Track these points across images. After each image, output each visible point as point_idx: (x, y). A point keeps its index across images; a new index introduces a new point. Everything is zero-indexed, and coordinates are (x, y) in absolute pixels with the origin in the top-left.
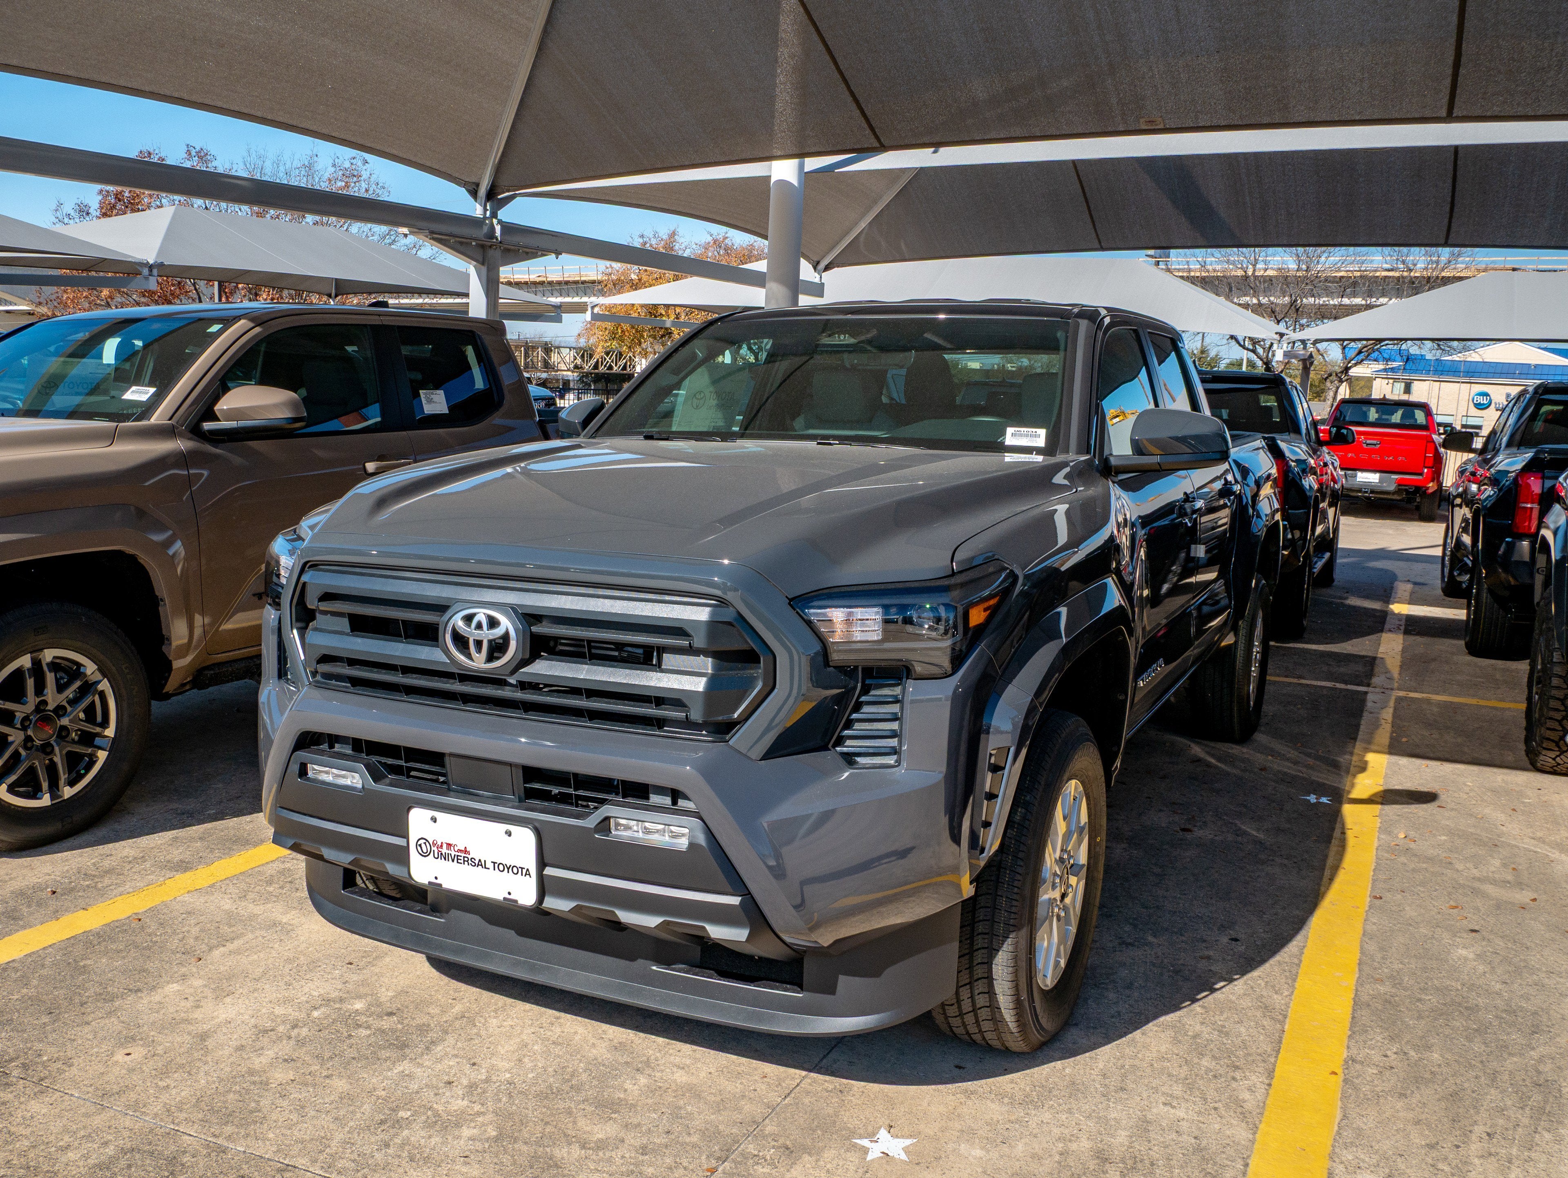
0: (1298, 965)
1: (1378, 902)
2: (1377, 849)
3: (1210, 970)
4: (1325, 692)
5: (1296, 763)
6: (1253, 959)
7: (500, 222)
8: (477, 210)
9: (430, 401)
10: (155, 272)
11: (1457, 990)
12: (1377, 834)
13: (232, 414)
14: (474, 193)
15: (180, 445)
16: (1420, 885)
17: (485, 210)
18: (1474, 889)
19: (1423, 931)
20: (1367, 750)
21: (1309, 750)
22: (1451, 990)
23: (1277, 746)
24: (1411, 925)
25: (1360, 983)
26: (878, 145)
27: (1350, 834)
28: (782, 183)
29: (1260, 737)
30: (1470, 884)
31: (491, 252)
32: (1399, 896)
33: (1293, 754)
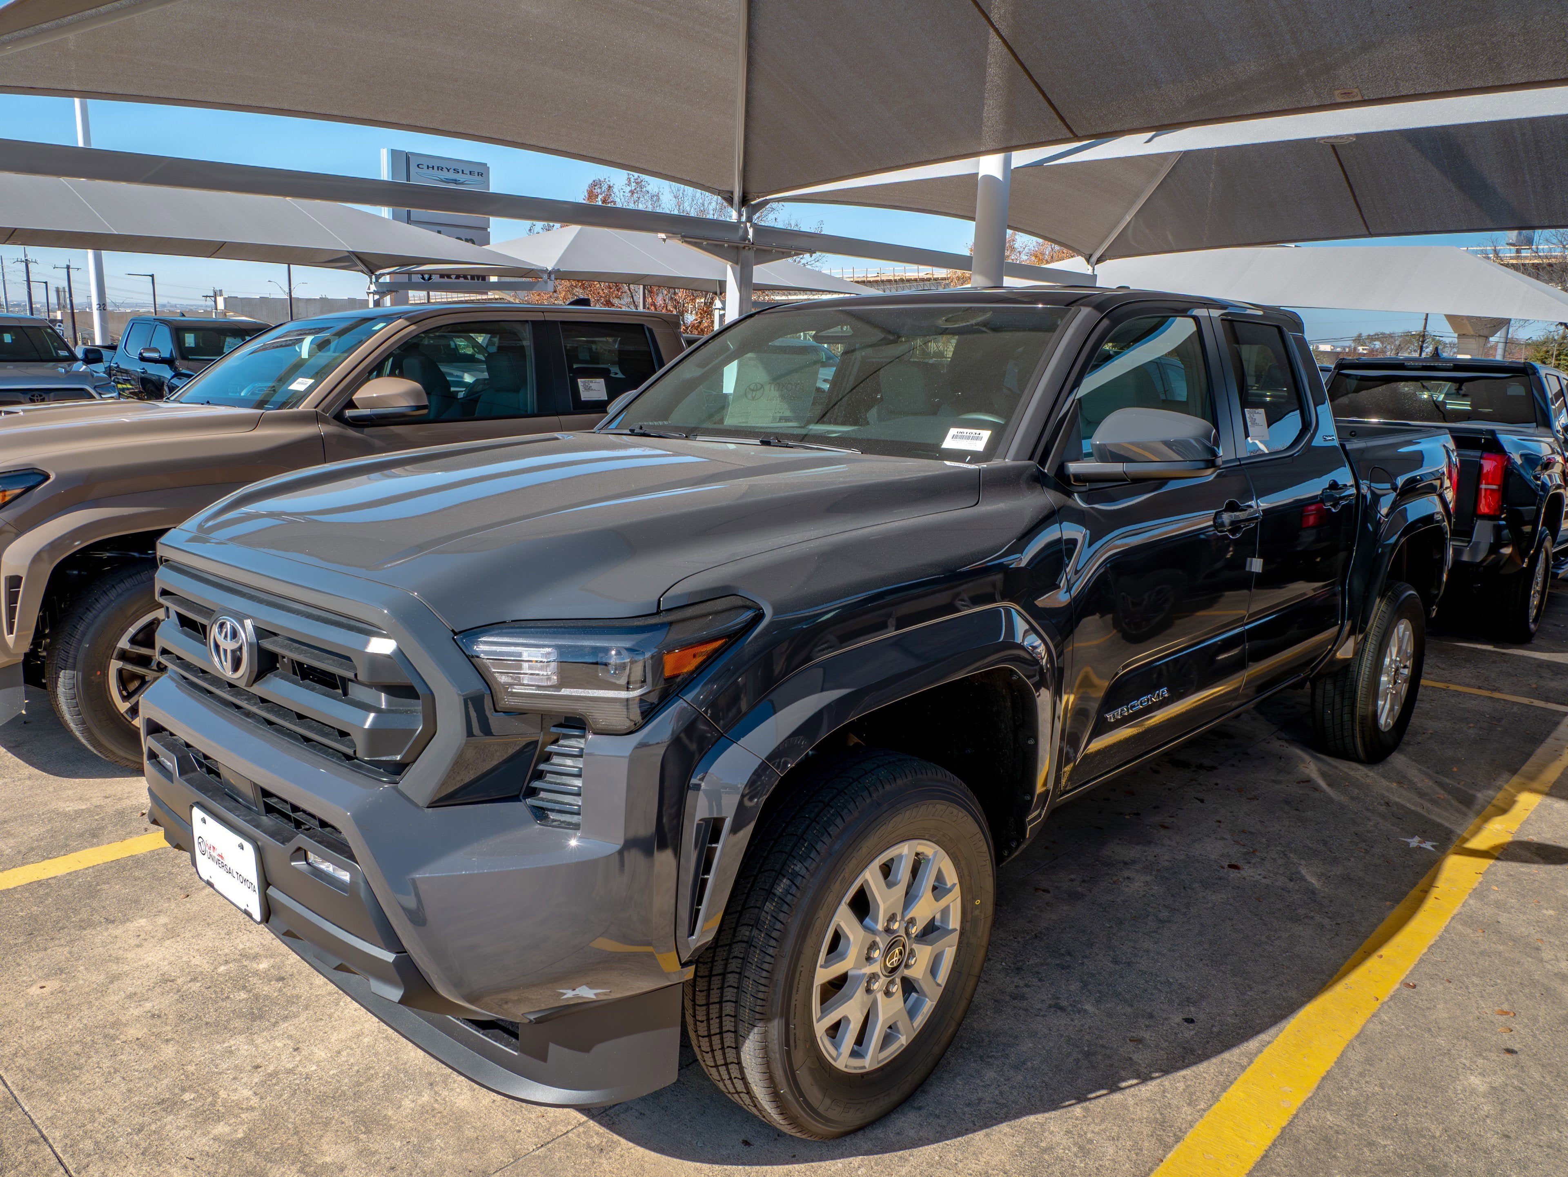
0: (1244, 1068)
1: (1406, 992)
2: (1453, 918)
3: (1131, 1059)
4: (1515, 709)
5: (1422, 795)
6: (1192, 1051)
7: (754, 226)
8: (733, 215)
9: (588, 389)
10: (553, 277)
11: (1434, 1137)
12: (1467, 897)
13: (369, 402)
14: (730, 200)
15: (321, 429)
16: (1477, 976)
17: (740, 215)
18: (1547, 989)
19: (1441, 1041)
20: (1523, 788)
21: (1447, 781)
22: (1424, 1137)
23: (1414, 773)
24: (1430, 1030)
25: (1306, 1107)
26: (1071, 136)
27: (1435, 893)
28: (989, 179)
29: (1398, 760)
30: (1546, 981)
31: (745, 253)
32: (1440, 987)
33: (1424, 783)
